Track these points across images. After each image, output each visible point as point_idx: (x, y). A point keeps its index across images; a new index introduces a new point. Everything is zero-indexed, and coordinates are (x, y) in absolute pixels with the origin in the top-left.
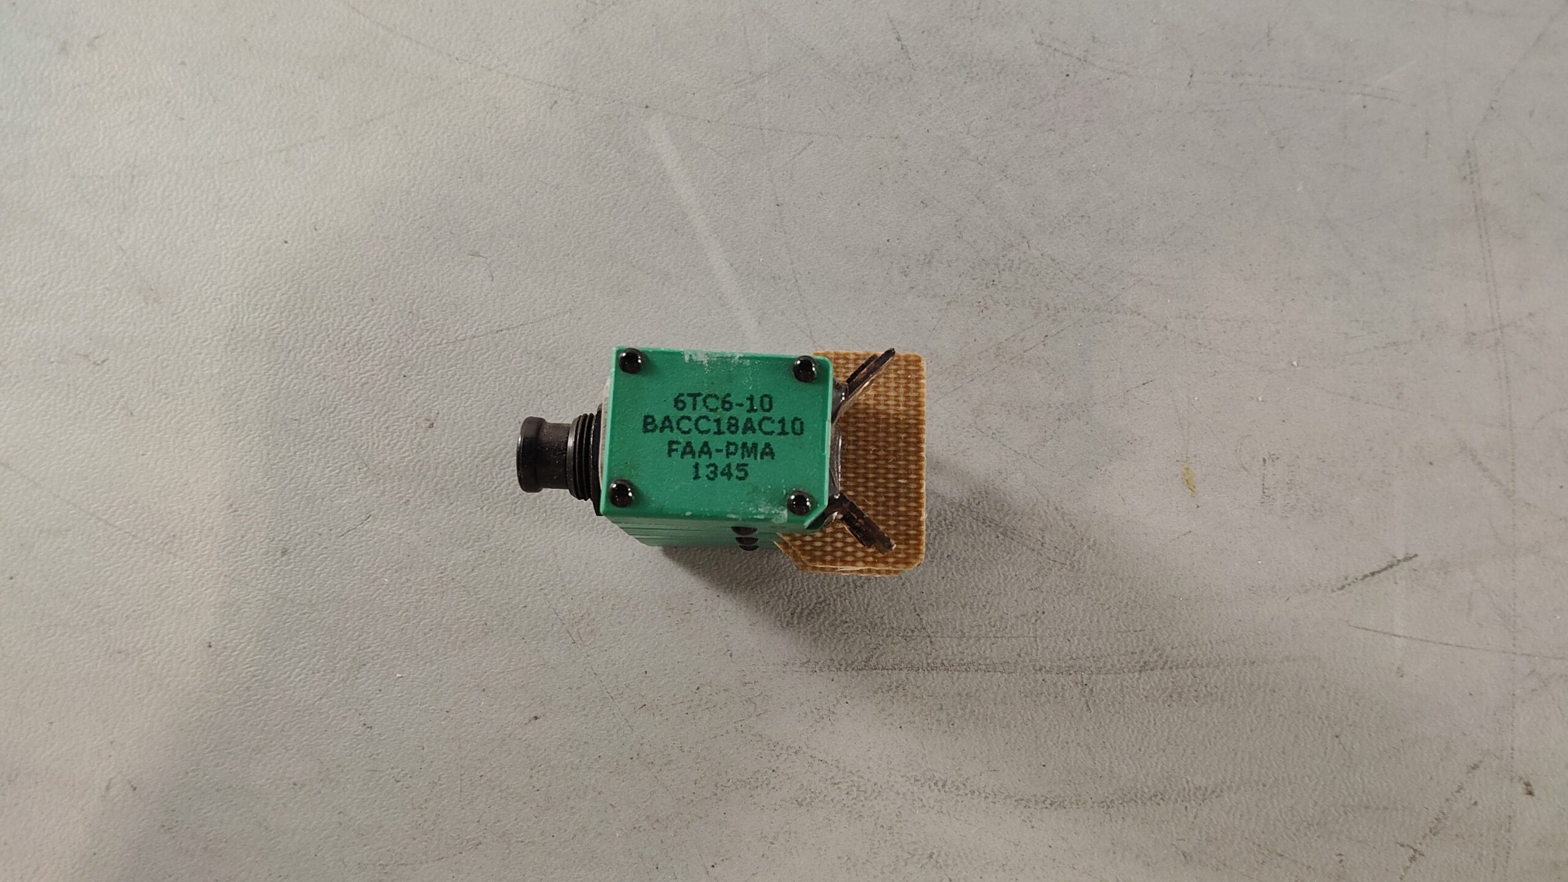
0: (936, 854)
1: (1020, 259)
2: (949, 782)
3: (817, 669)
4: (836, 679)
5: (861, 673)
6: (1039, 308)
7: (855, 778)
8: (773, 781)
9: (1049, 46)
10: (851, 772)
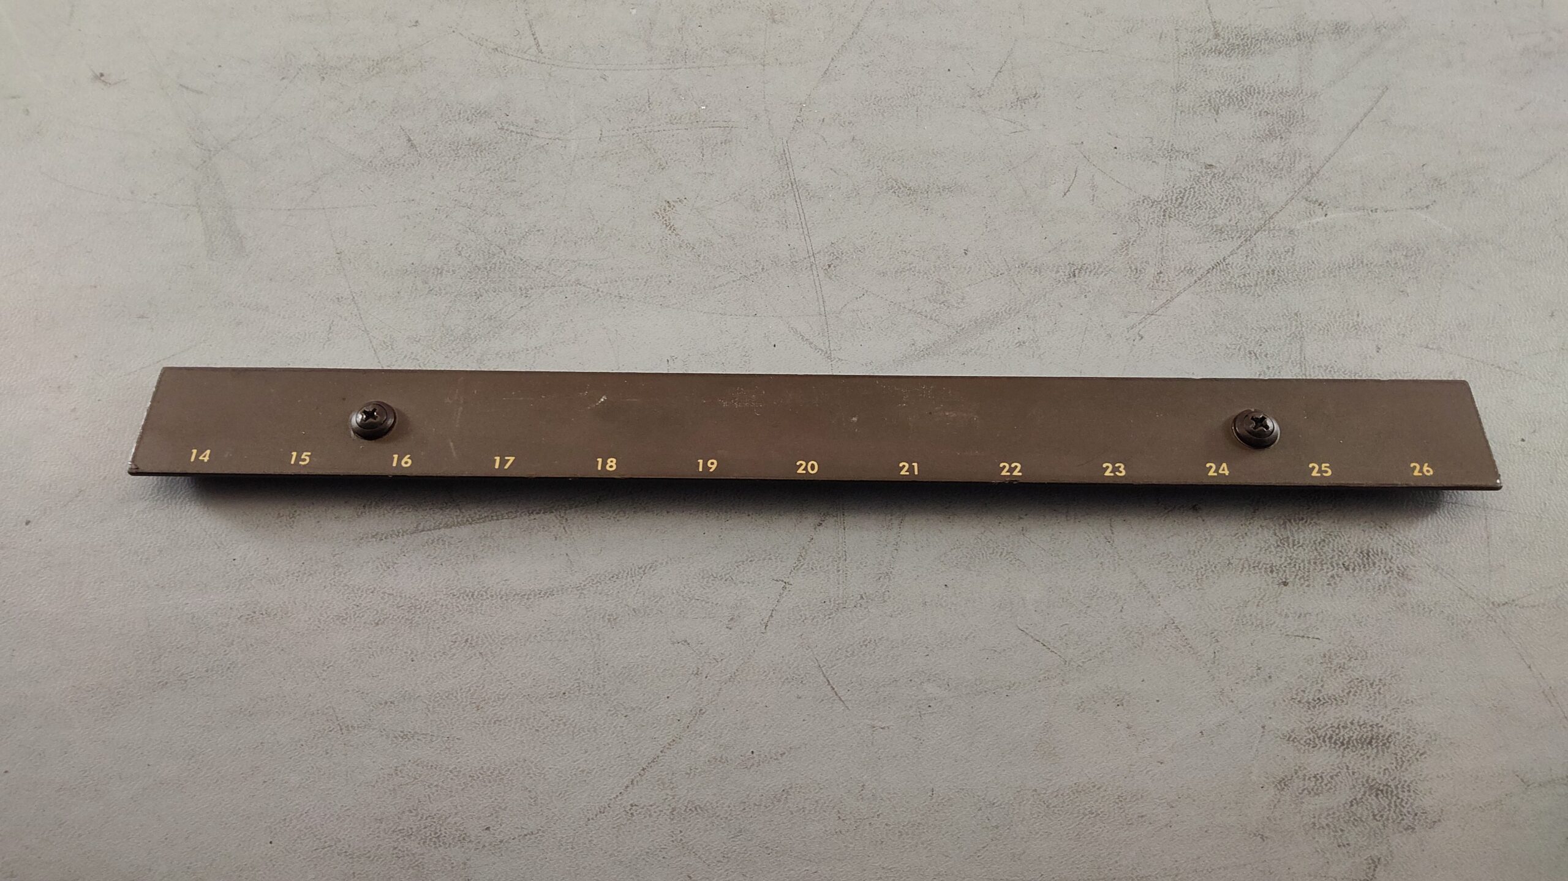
0: (470, 639)
1: (500, 262)
2: (476, 593)
3: (383, 538)
4: (397, 542)
5: (413, 535)
6: (516, 291)
7: (413, 601)
8: (358, 613)
9: (507, 130)
10: (409, 597)
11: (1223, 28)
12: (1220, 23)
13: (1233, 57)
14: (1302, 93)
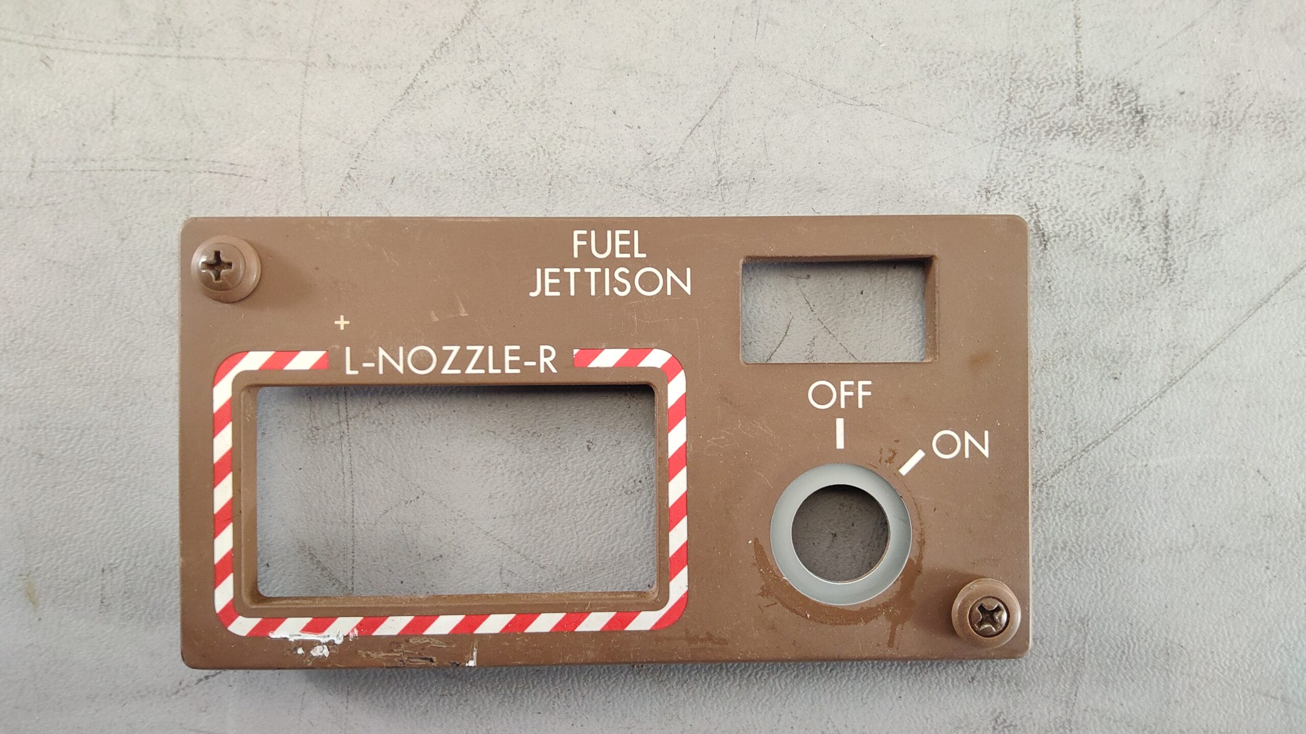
11: (1093, 84)
12: (1089, 75)
13: (1096, 145)
14: (1194, 227)
